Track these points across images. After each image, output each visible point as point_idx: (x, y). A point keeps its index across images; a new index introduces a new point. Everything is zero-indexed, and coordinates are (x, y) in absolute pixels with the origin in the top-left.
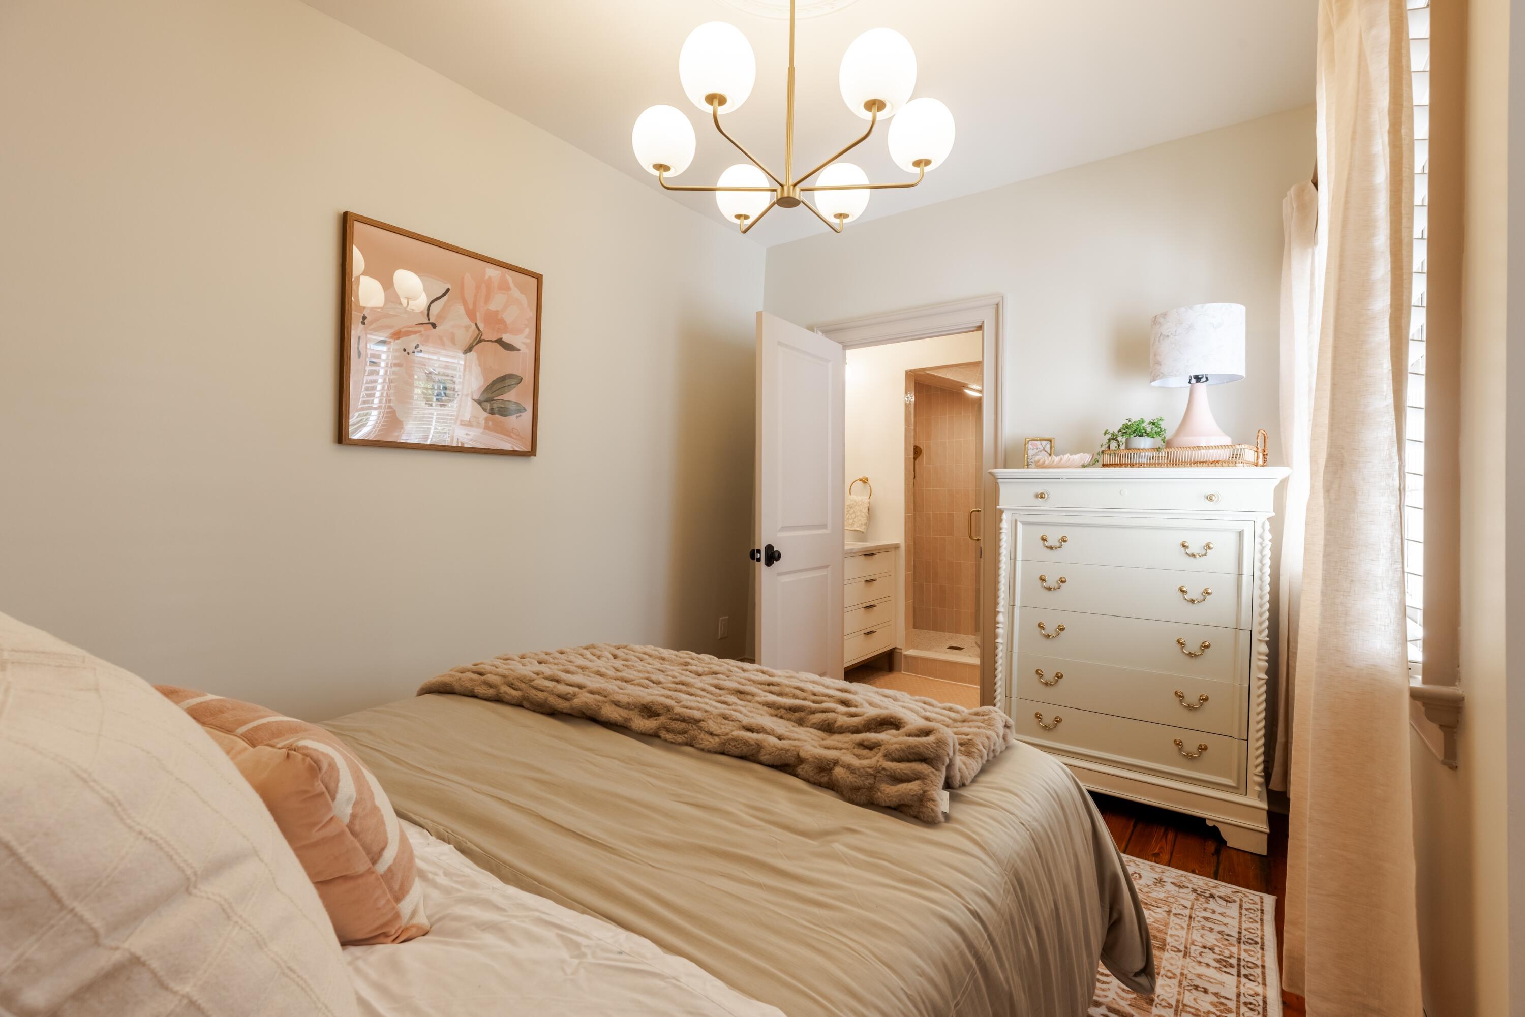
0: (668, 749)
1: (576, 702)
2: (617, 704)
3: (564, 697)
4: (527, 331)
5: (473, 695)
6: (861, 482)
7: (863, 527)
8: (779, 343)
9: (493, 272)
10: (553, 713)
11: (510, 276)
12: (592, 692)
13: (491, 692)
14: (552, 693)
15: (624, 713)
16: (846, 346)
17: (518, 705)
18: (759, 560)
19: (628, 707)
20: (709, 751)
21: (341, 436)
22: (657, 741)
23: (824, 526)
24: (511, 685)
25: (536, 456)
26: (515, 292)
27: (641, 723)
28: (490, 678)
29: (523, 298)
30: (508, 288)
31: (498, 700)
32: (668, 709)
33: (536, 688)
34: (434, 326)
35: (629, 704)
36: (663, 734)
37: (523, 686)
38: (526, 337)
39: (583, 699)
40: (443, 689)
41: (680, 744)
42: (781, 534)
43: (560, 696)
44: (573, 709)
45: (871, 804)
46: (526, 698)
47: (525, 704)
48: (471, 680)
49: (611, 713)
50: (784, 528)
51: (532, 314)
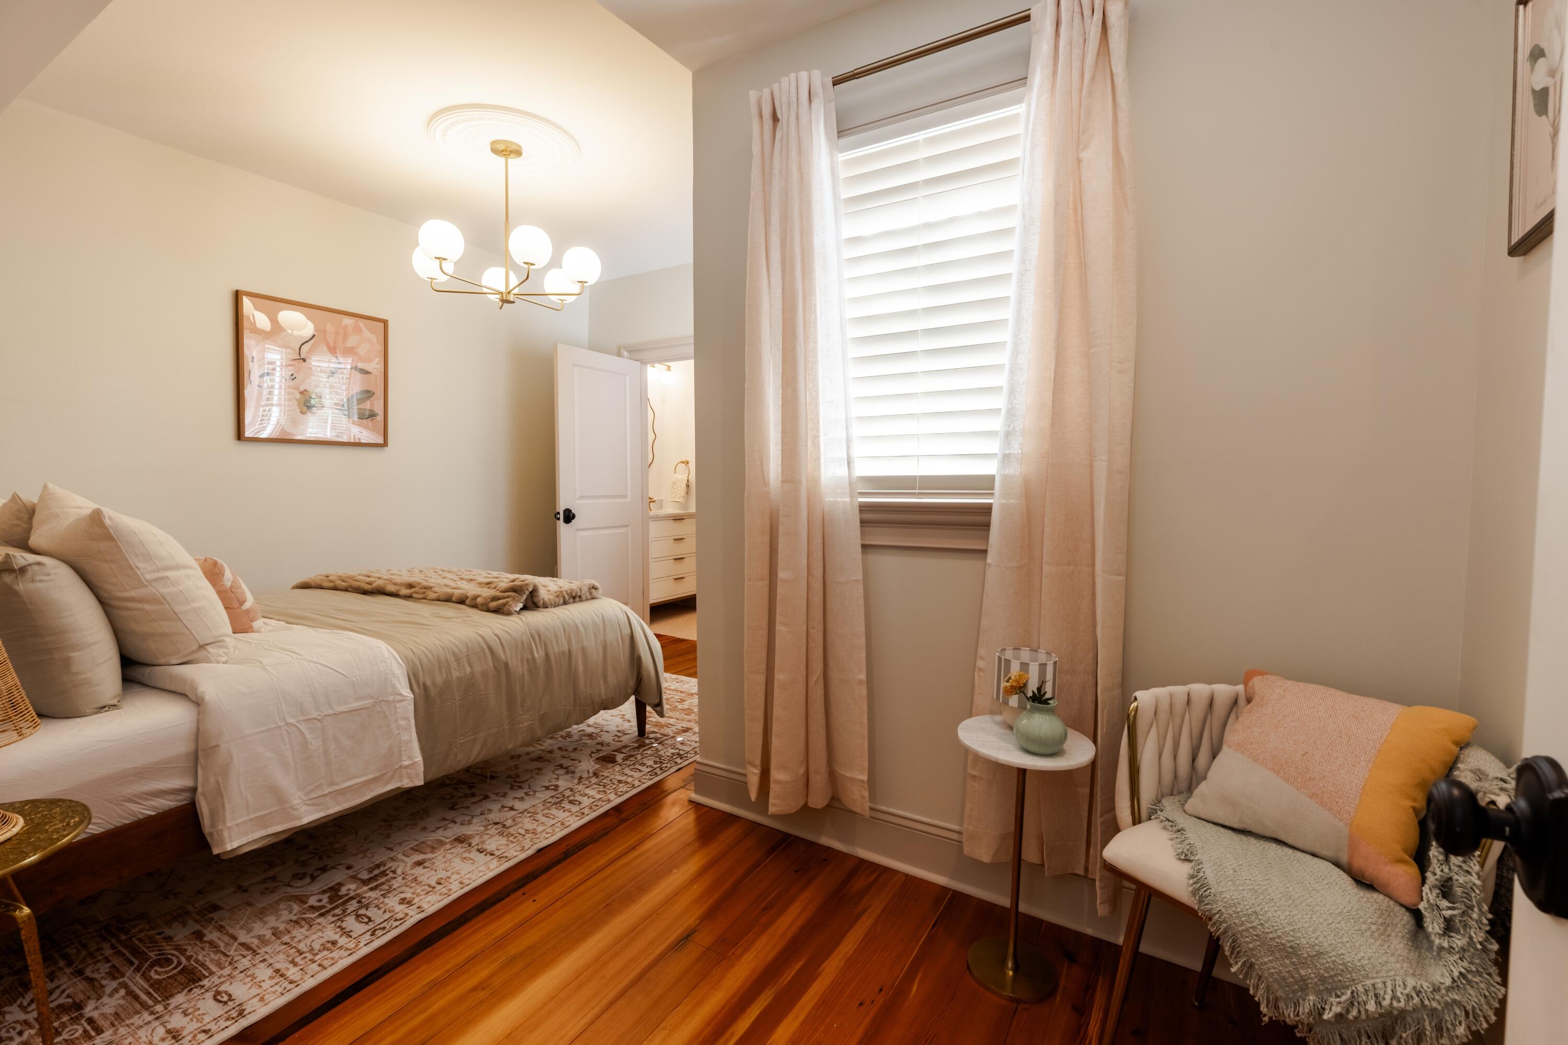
0: (415, 602)
1: (375, 585)
2: (395, 584)
3: (370, 583)
4: (377, 359)
5: (321, 587)
6: (683, 464)
7: (682, 499)
8: (574, 365)
9: (348, 321)
10: (365, 592)
11: (362, 323)
12: (384, 580)
13: (331, 585)
14: (364, 582)
15: (397, 587)
16: (644, 363)
17: (346, 590)
18: (559, 519)
19: (401, 585)
20: (433, 600)
21: (240, 435)
22: (412, 599)
23: (625, 496)
24: (343, 581)
25: (387, 446)
26: (367, 333)
27: (404, 591)
28: (331, 578)
29: (373, 338)
30: (361, 331)
31: (335, 588)
32: (419, 584)
33: (356, 581)
34: (304, 360)
35: (401, 583)
36: (415, 595)
37: (350, 580)
38: (377, 364)
39: (378, 583)
40: (305, 586)
41: (420, 599)
42: (577, 502)
43: (367, 583)
44: (373, 588)
45: (488, 610)
46: (351, 587)
47: (349, 589)
48: (321, 579)
49: (391, 588)
50: (581, 497)
51: (380, 348)
